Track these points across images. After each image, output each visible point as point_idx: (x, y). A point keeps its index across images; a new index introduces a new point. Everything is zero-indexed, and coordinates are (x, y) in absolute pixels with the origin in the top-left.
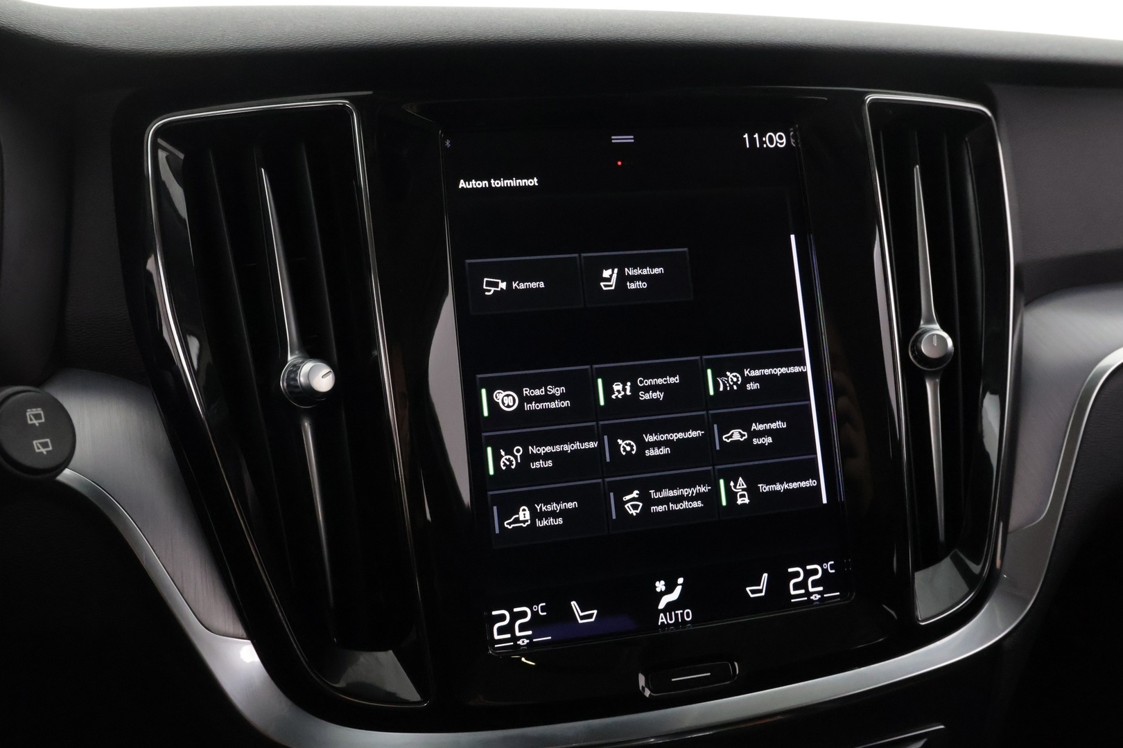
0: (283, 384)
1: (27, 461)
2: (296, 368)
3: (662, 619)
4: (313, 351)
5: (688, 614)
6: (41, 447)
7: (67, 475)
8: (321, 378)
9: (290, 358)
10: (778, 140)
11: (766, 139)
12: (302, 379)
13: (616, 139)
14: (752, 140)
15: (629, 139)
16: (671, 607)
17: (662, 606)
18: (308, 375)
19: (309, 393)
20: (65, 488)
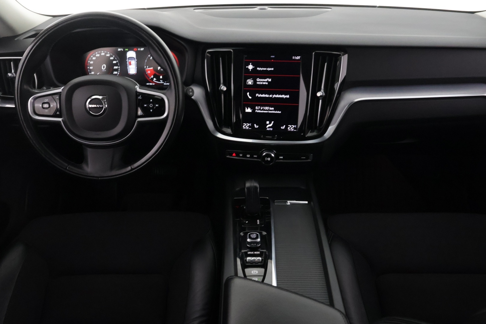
0: (220, 89)
1: (189, 95)
2: (222, 86)
3: (268, 129)
4: (225, 85)
5: (272, 129)
6: (191, 94)
7: (193, 97)
8: (224, 88)
9: (221, 85)
10: (298, 58)
11: (297, 57)
12: (222, 88)
13: (272, 57)
14: (294, 58)
15: (274, 57)
16: (269, 127)
17: (267, 127)
18: (223, 88)
19: (222, 91)
20: (192, 99)
